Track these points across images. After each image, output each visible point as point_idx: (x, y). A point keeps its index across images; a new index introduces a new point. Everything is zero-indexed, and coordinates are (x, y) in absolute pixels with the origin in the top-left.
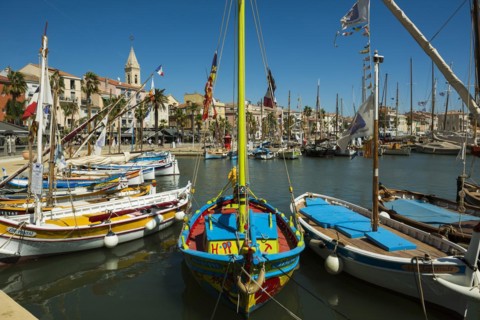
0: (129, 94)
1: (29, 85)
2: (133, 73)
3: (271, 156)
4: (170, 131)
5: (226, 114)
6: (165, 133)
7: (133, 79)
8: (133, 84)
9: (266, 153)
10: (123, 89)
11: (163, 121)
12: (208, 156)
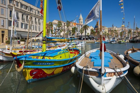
0: (79, 26)
1: (53, 25)
2: (81, 20)
3: (115, 42)
4: (90, 36)
5: (108, 31)
6: (89, 37)
7: (81, 22)
8: (81, 24)
9: (113, 41)
10: (77, 25)
11: (88, 33)
12: (96, 42)
